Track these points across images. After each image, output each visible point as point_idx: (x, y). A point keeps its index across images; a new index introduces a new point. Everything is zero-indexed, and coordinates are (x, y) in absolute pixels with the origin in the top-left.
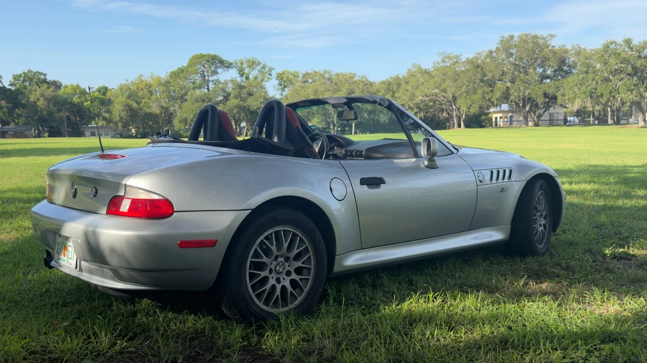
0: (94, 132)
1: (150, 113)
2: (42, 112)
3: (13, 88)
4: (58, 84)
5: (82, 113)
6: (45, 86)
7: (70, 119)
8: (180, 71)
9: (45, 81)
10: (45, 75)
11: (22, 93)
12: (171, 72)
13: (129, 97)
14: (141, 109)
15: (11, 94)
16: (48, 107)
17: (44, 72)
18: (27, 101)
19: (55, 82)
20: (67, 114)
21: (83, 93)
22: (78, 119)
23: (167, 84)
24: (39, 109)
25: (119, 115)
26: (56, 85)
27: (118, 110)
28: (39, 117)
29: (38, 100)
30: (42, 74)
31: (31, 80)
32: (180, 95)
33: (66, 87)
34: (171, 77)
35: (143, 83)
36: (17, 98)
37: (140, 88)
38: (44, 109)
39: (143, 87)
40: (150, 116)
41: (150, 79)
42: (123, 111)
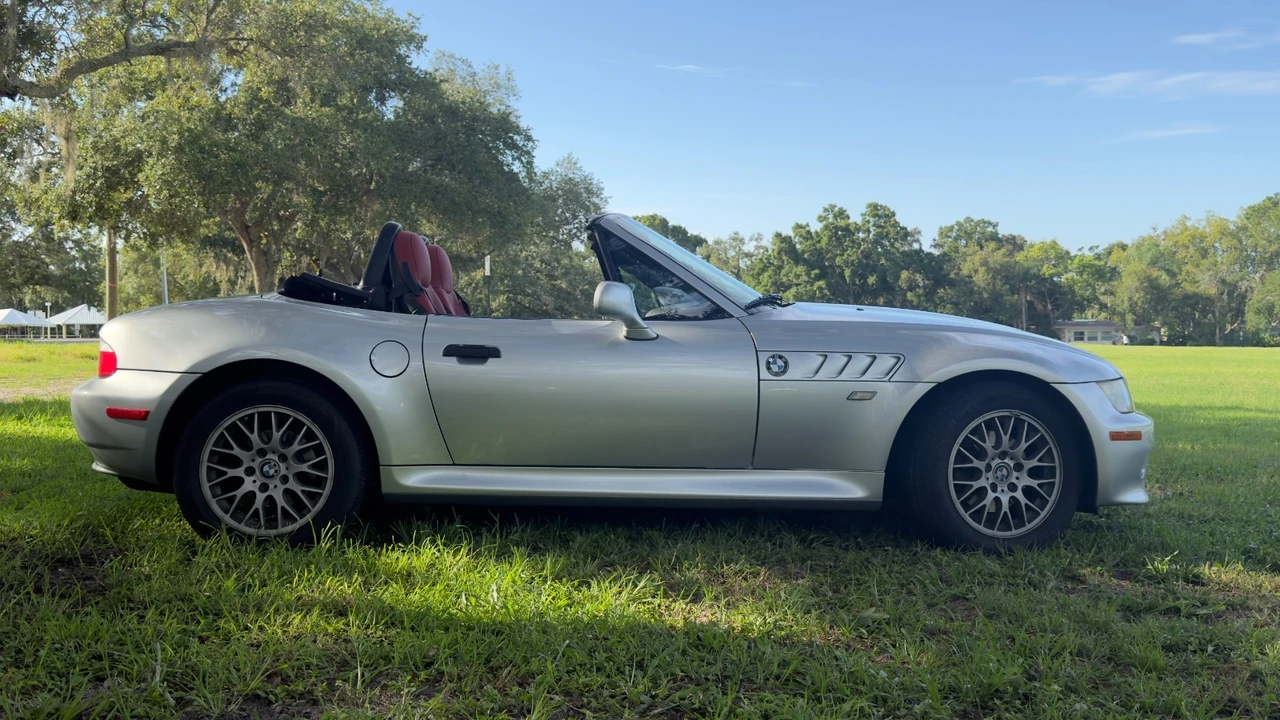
0: (1082, 333)
1: (1196, 294)
2: (981, 294)
3: (936, 252)
4: (1019, 242)
5: (1057, 296)
6: (992, 245)
7: (1035, 309)
8: (1268, 204)
9: (994, 237)
10: (995, 226)
11: (949, 260)
12: (1250, 208)
13: (1154, 263)
14: (1178, 285)
15: (930, 262)
16: (994, 285)
17: (994, 221)
18: (956, 274)
19: (1014, 238)
20: (1028, 298)
21: (1062, 258)
22: (1049, 307)
23: (1237, 235)
24: (976, 289)
25: (1130, 299)
26: (1016, 244)
27: (1127, 290)
28: (976, 303)
29: (976, 271)
30: (990, 223)
31: (969, 235)
32: (1268, 255)
33: (1032, 246)
34: (1248, 219)
35: (1188, 233)
36: (942, 269)
37: (1180, 243)
38: (985, 289)
39: (1186, 241)
40: (1194, 301)
41: (1204, 223)
42: (1137, 291)
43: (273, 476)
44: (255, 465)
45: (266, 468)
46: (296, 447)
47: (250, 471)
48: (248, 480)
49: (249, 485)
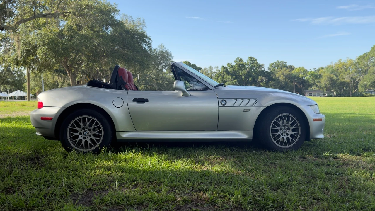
0: (311, 94)
1: (344, 82)
2: (282, 83)
3: (269, 71)
4: (293, 67)
5: (304, 83)
6: (285, 68)
7: (298, 87)
8: (365, 55)
9: (285, 66)
10: (286, 63)
11: (273, 73)
12: (359, 56)
13: (332, 73)
14: (339, 79)
15: (267, 74)
16: (286, 80)
17: (285, 61)
18: (275, 77)
19: (291, 66)
20: (295, 84)
21: (305, 72)
22: (302, 86)
23: (355, 64)
24: (280, 81)
25: (325, 83)
26: (292, 68)
27: (324, 81)
28: (280, 85)
29: (280, 76)
30: (284, 62)
31: (278, 66)
32: (365, 70)
33: (296, 69)
34: (359, 60)
35: (341, 64)
36: (270, 76)
37: (339, 67)
38: (283, 81)
39: (341, 67)
40: (344, 84)
41: (346, 61)
42: (327, 81)
43: (87, 135)
44: (82, 132)
45: (85, 133)
46: (93, 127)
47: (81, 134)
48: (80, 136)
49: (80, 137)
